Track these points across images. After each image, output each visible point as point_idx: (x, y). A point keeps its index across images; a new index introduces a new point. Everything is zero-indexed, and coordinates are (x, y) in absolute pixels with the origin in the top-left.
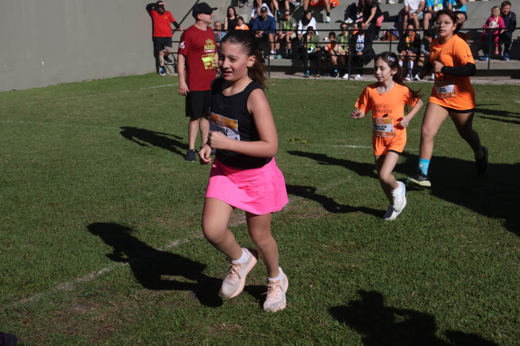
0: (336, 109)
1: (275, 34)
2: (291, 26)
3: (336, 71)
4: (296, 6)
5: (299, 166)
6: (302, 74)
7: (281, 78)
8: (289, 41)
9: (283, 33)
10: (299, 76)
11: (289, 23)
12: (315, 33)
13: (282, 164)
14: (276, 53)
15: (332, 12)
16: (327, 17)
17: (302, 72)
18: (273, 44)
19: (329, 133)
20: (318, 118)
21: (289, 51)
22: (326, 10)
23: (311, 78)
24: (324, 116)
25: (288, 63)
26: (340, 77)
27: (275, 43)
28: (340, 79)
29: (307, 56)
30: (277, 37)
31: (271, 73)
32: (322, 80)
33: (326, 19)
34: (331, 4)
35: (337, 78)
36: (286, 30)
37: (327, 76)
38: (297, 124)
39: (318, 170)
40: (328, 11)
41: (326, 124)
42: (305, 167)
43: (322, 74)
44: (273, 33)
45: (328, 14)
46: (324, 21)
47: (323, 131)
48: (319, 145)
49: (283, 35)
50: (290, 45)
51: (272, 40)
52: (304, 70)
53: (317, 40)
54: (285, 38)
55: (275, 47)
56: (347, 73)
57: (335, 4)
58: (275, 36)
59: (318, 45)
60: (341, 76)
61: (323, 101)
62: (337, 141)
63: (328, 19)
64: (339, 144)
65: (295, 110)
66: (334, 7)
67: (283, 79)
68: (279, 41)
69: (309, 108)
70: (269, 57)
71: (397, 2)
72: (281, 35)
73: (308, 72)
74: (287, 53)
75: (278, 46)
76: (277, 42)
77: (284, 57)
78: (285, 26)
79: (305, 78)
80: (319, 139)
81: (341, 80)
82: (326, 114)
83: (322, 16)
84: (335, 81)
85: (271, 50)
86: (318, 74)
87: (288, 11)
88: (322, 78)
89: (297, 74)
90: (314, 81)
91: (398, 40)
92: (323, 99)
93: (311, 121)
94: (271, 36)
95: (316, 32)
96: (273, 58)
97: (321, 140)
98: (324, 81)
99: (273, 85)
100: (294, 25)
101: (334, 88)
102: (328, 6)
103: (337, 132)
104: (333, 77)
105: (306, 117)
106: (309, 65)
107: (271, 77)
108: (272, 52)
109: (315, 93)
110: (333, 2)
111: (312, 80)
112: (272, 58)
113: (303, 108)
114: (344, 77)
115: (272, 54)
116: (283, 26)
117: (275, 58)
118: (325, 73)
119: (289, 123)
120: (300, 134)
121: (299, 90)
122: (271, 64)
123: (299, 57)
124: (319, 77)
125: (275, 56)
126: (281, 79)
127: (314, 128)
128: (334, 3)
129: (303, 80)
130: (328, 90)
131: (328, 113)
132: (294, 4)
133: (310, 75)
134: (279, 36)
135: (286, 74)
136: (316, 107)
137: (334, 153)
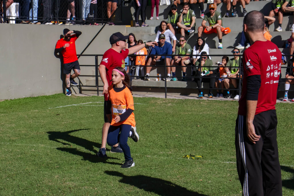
0: (228, 128)
1: (171, 59)
2: (186, 51)
3: (228, 92)
4: (191, 33)
5: (194, 180)
6: (196, 95)
7: (177, 98)
8: (184, 65)
9: (178, 58)
10: (193, 97)
11: (184, 49)
12: (208, 58)
13: (178, 179)
14: (172, 76)
15: (224, 38)
16: (219, 43)
17: (196, 93)
18: (169, 68)
19: (221, 150)
20: (211, 136)
21: (184, 74)
22: (219, 37)
23: (204, 98)
24: (217, 134)
25: (184, 85)
26: (231, 97)
27: (171, 66)
28: (231, 99)
29: (201, 79)
30: (173, 61)
31: (168, 94)
32: (215, 100)
33: (219, 45)
34: (223, 32)
35: (229, 99)
36: (181, 55)
37: (219, 97)
38: (191, 141)
39: (212, 184)
40: (221, 38)
41: (218, 141)
42: (199, 182)
43: (215, 95)
44: (170, 58)
45: (220, 41)
46: (217, 47)
47: (216, 148)
48: (213, 161)
49: (179, 60)
50: (185, 69)
51: (169, 64)
52: (198, 91)
53: (210, 64)
54: (180, 62)
55: (171, 70)
56: (238, 94)
57: (227, 31)
58: (172, 60)
59: (211, 69)
60: (233, 97)
61: (215, 120)
62: (228, 158)
63: (221, 45)
64: (231, 161)
65: (189, 129)
66: (225, 34)
67: (179, 99)
68: (175, 64)
69: (202, 127)
70: (166, 79)
71: (285, 30)
72: (177, 60)
73: (202, 93)
74: (182, 76)
75: (174, 69)
76: (173, 66)
77: (180, 79)
78: (181, 51)
79: (199, 99)
80: (212, 155)
81: (232, 101)
82: (218, 132)
83: (214, 42)
84: (227, 101)
85: (167, 73)
86: (211, 95)
87: (183, 37)
88: (214, 99)
89: (191, 95)
90: (207, 101)
91: (285, 64)
92: (215, 118)
93: (205, 138)
94: (168, 60)
95: (210, 57)
96: (170, 80)
97: (214, 156)
98: (216, 101)
99: (169, 105)
100: (189, 50)
101: (226, 108)
102: (221, 34)
103: (229, 149)
104: (225, 98)
105: (199, 135)
106: (202, 87)
107: (168, 97)
108: (169, 75)
109: (208, 113)
110: (225, 29)
111: (205, 100)
112: (168, 80)
113: (197, 127)
114: (235, 98)
115: (168, 77)
116: (179, 52)
117: (171, 80)
118: (218, 94)
119: (185, 140)
120: (194, 151)
121: (193, 109)
122: (167, 86)
123: (193, 79)
124: (212, 98)
125: (171, 78)
126: (177, 100)
127: (207, 145)
128: (225, 31)
129: (197, 101)
130: (220, 110)
131: (220, 131)
132: (189, 31)
133: (203, 96)
134: (175, 60)
135: (181, 95)
136: (209, 126)
137: (226, 169)
